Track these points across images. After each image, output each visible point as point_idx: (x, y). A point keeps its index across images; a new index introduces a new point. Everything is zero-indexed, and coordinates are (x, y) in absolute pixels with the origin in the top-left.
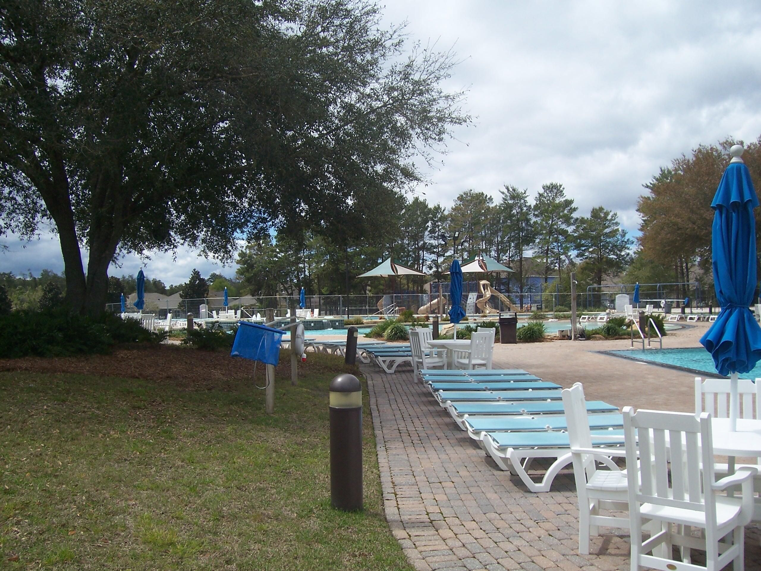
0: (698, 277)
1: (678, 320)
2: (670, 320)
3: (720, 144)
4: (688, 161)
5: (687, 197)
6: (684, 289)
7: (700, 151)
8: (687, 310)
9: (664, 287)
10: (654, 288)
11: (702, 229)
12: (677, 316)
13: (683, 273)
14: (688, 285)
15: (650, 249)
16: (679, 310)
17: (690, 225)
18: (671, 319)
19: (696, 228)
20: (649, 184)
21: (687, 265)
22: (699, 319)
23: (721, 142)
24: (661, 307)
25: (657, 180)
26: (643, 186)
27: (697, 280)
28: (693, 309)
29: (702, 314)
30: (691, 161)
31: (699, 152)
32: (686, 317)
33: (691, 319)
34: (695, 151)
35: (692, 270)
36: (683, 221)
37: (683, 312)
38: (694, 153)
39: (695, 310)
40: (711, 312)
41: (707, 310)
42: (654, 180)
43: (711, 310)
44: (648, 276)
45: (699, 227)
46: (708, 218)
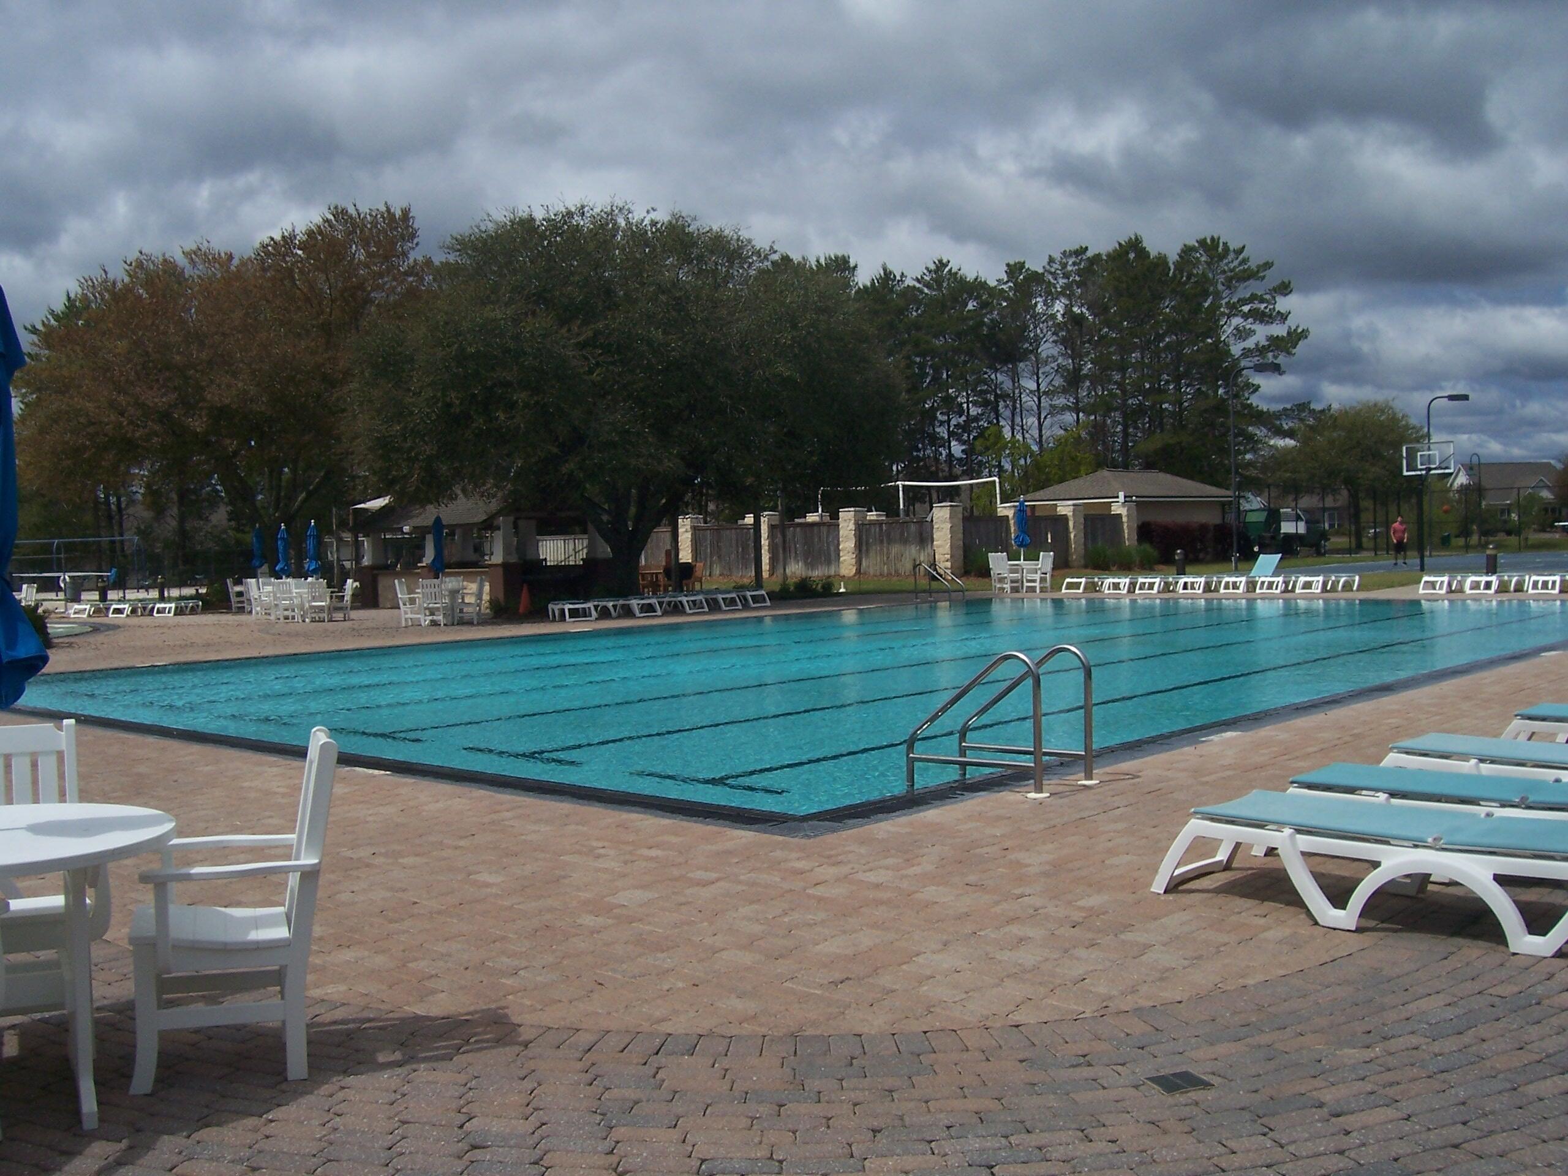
0: (142, 527)
1: (89, 616)
2: (72, 616)
3: (183, 252)
4: (114, 283)
5: (110, 357)
6: (113, 550)
7: (140, 265)
8: (112, 595)
9: (69, 548)
10: (47, 549)
11: (138, 426)
12: (88, 607)
13: (110, 517)
14: (122, 542)
15: (30, 464)
16: (95, 596)
17: (113, 418)
18: (75, 613)
19: (125, 423)
20: (40, 327)
21: (119, 500)
22: (134, 611)
23: (187, 249)
24: (60, 589)
25: (57, 318)
26: (26, 329)
27: (139, 532)
28: (127, 591)
29: (140, 601)
30: (119, 285)
31: (137, 267)
32: (108, 609)
33: (119, 611)
34: (131, 265)
35: (131, 511)
36: (99, 407)
37: (103, 598)
38: (127, 267)
39: (131, 595)
40: (162, 599)
41: (154, 594)
42: (50, 317)
43: (162, 593)
44: (35, 524)
45: (131, 423)
46: (151, 405)
